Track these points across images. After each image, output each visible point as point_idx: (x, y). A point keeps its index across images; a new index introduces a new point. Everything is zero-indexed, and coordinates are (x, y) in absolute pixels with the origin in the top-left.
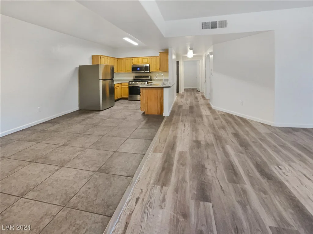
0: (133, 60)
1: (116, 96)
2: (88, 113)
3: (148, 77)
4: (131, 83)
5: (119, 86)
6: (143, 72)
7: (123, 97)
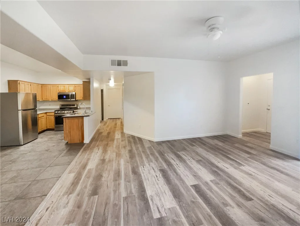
0: (59, 87)
1: (40, 128)
2: (5, 149)
3: (74, 105)
4: (56, 112)
5: (44, 116)
6: (70, 100)
7: (49, 127)
